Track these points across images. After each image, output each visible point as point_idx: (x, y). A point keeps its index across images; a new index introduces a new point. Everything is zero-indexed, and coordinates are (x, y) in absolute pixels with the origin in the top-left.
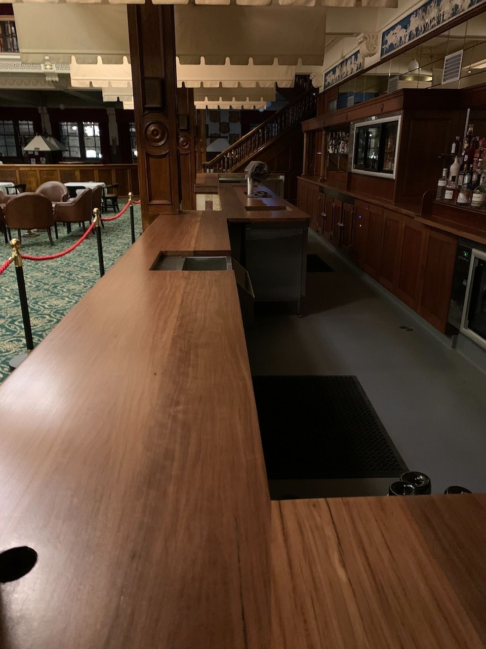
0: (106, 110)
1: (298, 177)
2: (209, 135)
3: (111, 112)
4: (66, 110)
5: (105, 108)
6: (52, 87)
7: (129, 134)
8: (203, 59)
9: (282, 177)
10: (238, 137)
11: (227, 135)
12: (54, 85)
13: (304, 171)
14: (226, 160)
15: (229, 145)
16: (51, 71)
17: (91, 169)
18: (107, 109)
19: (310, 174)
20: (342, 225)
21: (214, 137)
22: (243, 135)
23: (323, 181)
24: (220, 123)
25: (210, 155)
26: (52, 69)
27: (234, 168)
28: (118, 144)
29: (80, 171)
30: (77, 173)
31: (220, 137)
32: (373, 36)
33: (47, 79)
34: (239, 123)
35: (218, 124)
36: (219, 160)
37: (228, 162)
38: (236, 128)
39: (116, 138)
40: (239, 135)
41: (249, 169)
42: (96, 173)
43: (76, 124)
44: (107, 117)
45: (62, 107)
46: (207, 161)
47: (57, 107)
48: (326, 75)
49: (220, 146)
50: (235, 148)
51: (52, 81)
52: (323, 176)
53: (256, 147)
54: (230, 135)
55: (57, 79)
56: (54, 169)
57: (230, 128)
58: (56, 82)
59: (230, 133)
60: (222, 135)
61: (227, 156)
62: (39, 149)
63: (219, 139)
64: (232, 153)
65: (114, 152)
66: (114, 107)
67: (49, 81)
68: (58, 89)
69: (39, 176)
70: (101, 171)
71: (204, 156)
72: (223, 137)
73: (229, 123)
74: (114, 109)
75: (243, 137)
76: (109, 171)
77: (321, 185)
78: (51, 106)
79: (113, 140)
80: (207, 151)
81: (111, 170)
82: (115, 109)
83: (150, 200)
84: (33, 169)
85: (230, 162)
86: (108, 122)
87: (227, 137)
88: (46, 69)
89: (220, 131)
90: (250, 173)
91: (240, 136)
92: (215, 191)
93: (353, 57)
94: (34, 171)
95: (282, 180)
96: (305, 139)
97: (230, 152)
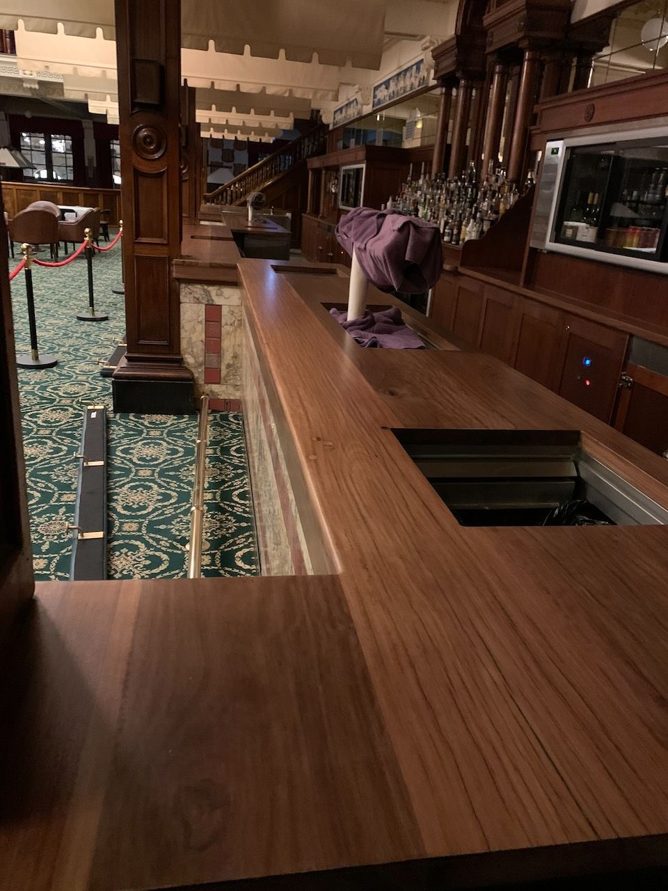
0: (81, 122)
1: (303, 214)
2: (209, 163)
3: (88, 125)
4: (33, 117)
5: (79, 119)
6: (29, 95)
7: (110, 153)
8: (214, 107)
9: (289, 215)
10: (244, 168)
11: (231, 164)
12: (32, 92)
13: (308, 208)
14: (229, 193)
15: (233, 176)
16: (31, 76)
17: (76, 192)
18: (83, 121)
19: (316, 211)
20: (331, 254)
21: (215, 167)
22: (250, 167)
23: (323, 217)
24: (223, 150)
25: (212, 187)
26: (31, 75)
27: (237, 202)
28: (95, 165)
29: (64, 193)
30: (60, 196)
31: (222, 167)
32: (367, 89)
33: (25, 85)
34: (246, 150)
35: (220, 150)
36: (221, 193)
37: (231, 196)
38: (242, 157)
39: (93, 158)
40: (245, 165)
41: (250, 198)
42: (81, 197)
43: (42, 135)
44: (82, 130)
45: (28, 115)
46: (208, 192)
47: (22, 114)
48: (335, 112)
49: (222, 177)
50: (240, 180)
51: (31, 88)
52: (323, 213)
53: (263, 181)
54: (234, 164)
55: (37, 87)
56: (34, 188)
57: (235, 157)
58: (35, 89)
59: (235, 162)
60: (225, 164)
61: (230, 188)
62: (4, 164)
63: (221, 169)
64: (237, 185)
65: (90, 174)
66: (91, 119)
67: (27, 88)
68: (35, 97)
69: (15, 196)
70: (86, 194)
71: (205, 188)
72: (226, 167)
73: (233, 151)
74: (91, 122)
75: (250, 169)
76: (96, 196)
77: (321, 221)
78: (12, 112)
79: (89, 160)
80: (208, 181)
81: (98, 195)
82: (94, 123)
83: (137, 236)
84: (9, 187)
85: (234, 195)
86: (83, 137)
87: (231, 167)
88: (25, 74)
89: (222, 160)
90: (250, 202)
91: (247, 167)
92: (219, 219)
93: (415, 67)
94: (11, 189)
95: (287, 217)
96: (310, 177)
97: (235, 184)
